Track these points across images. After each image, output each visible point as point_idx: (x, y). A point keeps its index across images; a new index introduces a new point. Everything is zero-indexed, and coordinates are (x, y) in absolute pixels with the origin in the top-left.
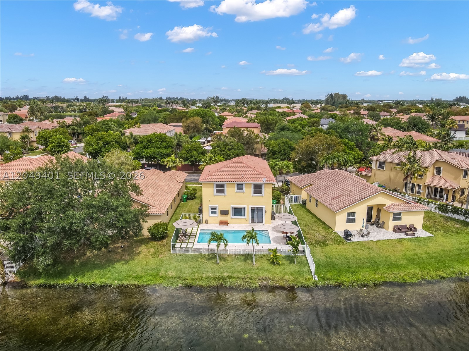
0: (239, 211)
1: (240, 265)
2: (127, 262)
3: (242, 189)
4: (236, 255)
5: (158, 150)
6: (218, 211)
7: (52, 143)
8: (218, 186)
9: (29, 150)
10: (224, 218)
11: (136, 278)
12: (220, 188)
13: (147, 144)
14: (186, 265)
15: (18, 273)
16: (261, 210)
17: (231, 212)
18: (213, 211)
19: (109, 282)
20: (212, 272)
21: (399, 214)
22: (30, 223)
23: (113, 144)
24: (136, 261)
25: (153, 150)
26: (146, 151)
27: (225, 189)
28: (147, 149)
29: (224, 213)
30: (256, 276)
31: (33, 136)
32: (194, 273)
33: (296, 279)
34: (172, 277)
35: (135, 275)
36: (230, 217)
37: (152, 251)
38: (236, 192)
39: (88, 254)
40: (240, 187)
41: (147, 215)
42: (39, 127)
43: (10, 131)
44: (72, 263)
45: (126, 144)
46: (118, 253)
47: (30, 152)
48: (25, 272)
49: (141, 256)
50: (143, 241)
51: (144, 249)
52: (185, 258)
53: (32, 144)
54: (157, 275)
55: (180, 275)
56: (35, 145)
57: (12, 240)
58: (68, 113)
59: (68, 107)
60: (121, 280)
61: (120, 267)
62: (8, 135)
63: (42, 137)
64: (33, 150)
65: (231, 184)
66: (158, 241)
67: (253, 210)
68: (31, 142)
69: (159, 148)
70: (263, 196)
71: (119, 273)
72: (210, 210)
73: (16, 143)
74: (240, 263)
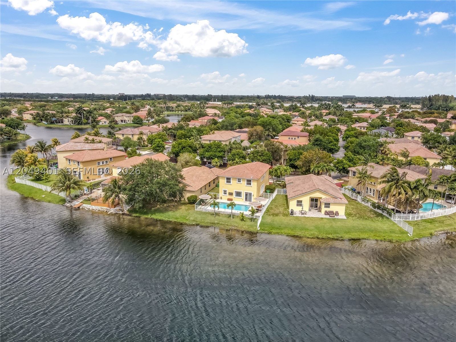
0: (238, 194)
1: (225, 219)
2: (174, 211)
3: (240, 181)
4: (225, 215)
5: (214, 153)
6: (227, 193)
7: (154, 144)
8: (227, 179)
9: (143, 146)
10: (230, 197)
11: (176, 218)
12: (228, 180)
13: (208, 149)
14: (200, 216)
15: (128, 210)
16: (250, 194)
17: (234, 194)
18: (225, 192)
19: (164, 219)
20: (210, 220)
21: (329, 204)
22: (134, 188)
23: (187, 148)
24: (178, 212)
25: (211, 153)
26: (207, 153)
27: (231, 180)
28: (208, 152)
29: (231, 194)
30: (230, 224)
31: (145, 137)
32: (202, 220)
33: (248, 228)
34: (192, 220)
35: (175, 217)
36: (234, 197)
37: (187, 208)
38: (237, 183)
39: (158, 206)
40: (239, 180)
41: (185, 190)
42: (149, 131)
43: (132, 133)
44: (151, 209)
45: (196, 148)
46: (171, 207)
47: (143, 148)
48: (131, 210)
49: (181, 210)
50: (185, 204)
51: (183, 207)
52: (201, 213)
53: (144, 143)
54: (185, 219)
55: (195, 220)
56: (146, 143)
57: (127, 195)
58: (177, 112)
59: (177, 107)
60: (169, 218)
61: (170, 213)
62: (130, 137)
63: (150, 139)
64: (145, 146)
65: (234, 178)
66: (191, 204)
67: (246, 195)
68: (144, 141)
69: (215, 152)
70: (251, 187)
71: (169, 215)
72: (223, 192)
73: (135, 142)
74: (226, 218)
